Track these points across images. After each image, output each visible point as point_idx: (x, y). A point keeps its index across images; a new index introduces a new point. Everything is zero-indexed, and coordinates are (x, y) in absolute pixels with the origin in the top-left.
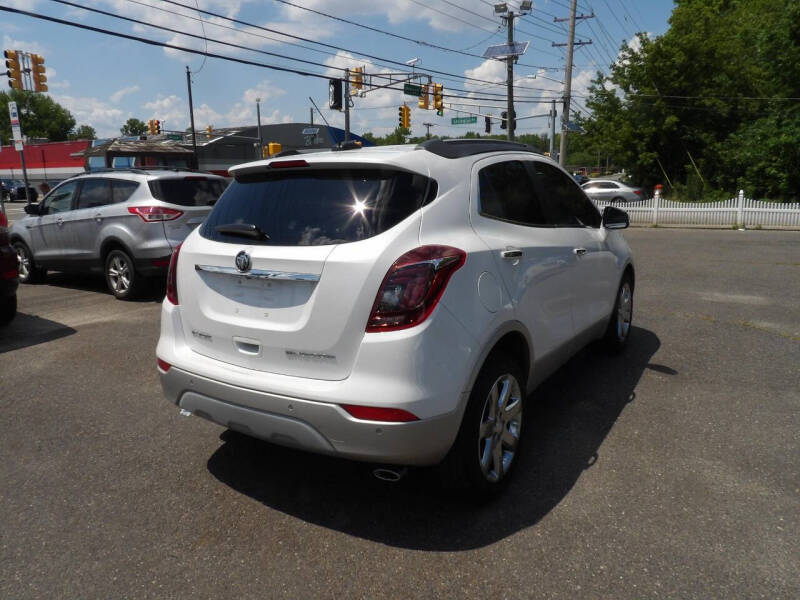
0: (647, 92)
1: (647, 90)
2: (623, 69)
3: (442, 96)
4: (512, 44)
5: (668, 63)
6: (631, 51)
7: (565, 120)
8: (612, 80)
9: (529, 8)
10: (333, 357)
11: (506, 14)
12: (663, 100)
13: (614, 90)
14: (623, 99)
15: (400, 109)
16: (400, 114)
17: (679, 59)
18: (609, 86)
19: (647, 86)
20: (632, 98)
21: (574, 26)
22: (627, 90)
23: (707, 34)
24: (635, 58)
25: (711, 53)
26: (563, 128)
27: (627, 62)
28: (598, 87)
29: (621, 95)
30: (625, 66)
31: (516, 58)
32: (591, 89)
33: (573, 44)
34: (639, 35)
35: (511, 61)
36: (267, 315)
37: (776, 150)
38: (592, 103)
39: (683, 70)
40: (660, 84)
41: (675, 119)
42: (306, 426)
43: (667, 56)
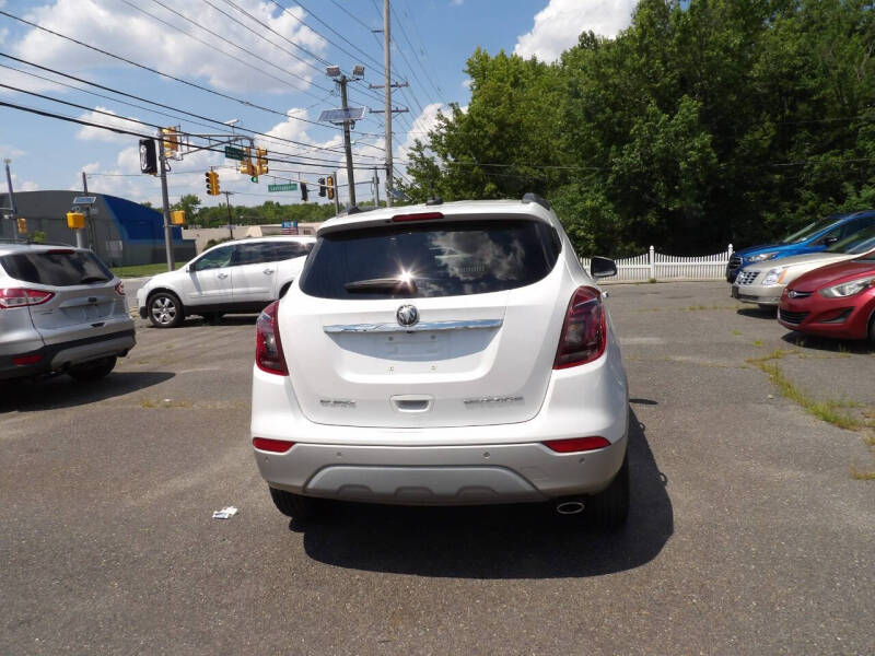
0: (465, 160)
1: (465, 157)
2: (441, 137)
3: (267, 160)
4: (347, 110)
5: (481, 133)
6: (446, 121)
7: (389, 187)
8: (431, 147)
9: (362, 74)
10: (521, 398)
11: (339, 78)
12: (481, 167)
13: (433, 158)
14: (442, 169)
15: (207, 175)
16: (207, 180)
17: (492, 130)
18: (428, 154)
19: (464, 154)
20: (450, 165)
21: (389, 93)
22: (445, 157)
23: (512, 109)
24: (450, 127)
25: (518, 125)
26: (389, 195)
27: (444, 131)
28: (417, 154)
29: (439, 162)
30: (442, 134)
31: (353, 123)
32: (411, 156)
33: (391, 111)
34: (452, 105)
35: (347, 127)
36: (434, 368)
37: (583, 213)
38: (413, 171)
39: (495, 140)
40: (476, 153)
41: (493, 186)
42: (504, 471)
43: (481, 127)
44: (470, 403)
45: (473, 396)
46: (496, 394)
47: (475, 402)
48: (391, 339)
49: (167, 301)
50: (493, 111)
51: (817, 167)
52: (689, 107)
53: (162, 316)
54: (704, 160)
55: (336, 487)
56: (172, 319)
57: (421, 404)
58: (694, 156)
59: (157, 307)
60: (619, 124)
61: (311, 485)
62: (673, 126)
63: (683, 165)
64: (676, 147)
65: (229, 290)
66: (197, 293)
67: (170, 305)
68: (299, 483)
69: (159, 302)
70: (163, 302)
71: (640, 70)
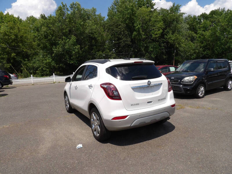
5: (9, 38)
10: (165, 98)
17: (13, 37)
23: (19, 31)
25: (21, 37)
36: (152, 94)
37: (46, 64)
39: (14, 40)
40: (8, 44)
41: (15, 54)
42: (167, 113)
43: (8, 36)
44: (159, 100)
45: (159, 99)
46: (162, 98)
50: (12, 31)
52: (73, 38)
54: (79, 51)
55: (138, 124)
58: (77, 50)
60: (54, 40)
62: (70, 42)
63: (74, 52)
64: (71, 48)
71: (59, 27)
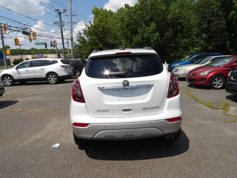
0: (94, 37)
1: (93, 37)
2: (86, 31)
3: (36, 35)
4: (61, 21)
5: (98, 30)
6: (88, 26)
7: (72, 44)
8: (84, 34)
9: (66, 11)
10: (158, 107)
11: (59, 12)
12: (98, 40)
13: (84, 37)
14: (87, 40)
15: (15, 39)
16: (15, 41)
17: (101, 29)
18: (83, 35)
19: (93, 36)
20: (89, 39)
21: (71, 17)
22: (88, 37)
23: (106, 23)
24: (89, 28)
25: (108, 28)
26: (72, 47)
27: (87, 29)
28: (80, 36)
29: (86, 38)
30: (87, 30)
31: (63, 25)
32: (78, 36)
33: (72, 23)
34: (89, 22)
35: (62, 26)
36: (133, 99)
38: (78, 40)
39: (102, 32)
40: (97, 35)
41: (102, 45)
42: (155, 129)
43: (98, 28)
44: (144, 109)
45: (145, 107)
46: (151, 106)
47: (146, 109)
48: (119, 91)
49: (9, 78)
50: (100, 24)
51: (183, 42)
52: (153, 25)
53: (7, 83)
54: (157, 40)
56: (10, 84)
57: (129, 110)
58: (155, 39)
59: (5, 80)
60: (135, 29)
61: (95, 137)
62: (149, 30)
63: (152, 41)
64: (150, 36)
65: (29, 75)
66: (19, 76)
67: (10, 79)
68: (91, 136)
69: (6, 78)
70: (7, 78)
71: (140, 15)
